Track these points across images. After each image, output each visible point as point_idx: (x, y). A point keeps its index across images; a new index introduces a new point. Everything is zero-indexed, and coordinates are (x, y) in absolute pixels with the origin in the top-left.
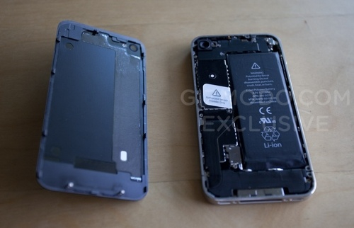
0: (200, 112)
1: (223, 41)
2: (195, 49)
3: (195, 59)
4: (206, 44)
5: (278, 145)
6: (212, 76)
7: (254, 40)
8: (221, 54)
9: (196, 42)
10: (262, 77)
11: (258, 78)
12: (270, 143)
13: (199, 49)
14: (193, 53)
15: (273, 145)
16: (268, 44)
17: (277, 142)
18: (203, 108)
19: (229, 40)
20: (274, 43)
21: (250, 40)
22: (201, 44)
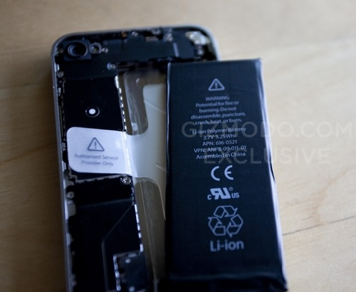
0: (69, 189)
1: (112, 42)
2: (59, 59)
3: (59, 79)
4: (80, 49)
5: (238, 245)
6: (92, 111)
7: (169, 37)
8: (110, 66)
9: (60, 46)
10: (225, 106)
11: (218, 107)
12: (222, 240)
13: (66, 59)
14: (56, 68)
15: (227, 246)
16: (192, 43)
17: (235, 239)
18: (73, 180)
19: (123, 39)
20: (202, 40)
21: (161, 36)
22: (71, 50)
